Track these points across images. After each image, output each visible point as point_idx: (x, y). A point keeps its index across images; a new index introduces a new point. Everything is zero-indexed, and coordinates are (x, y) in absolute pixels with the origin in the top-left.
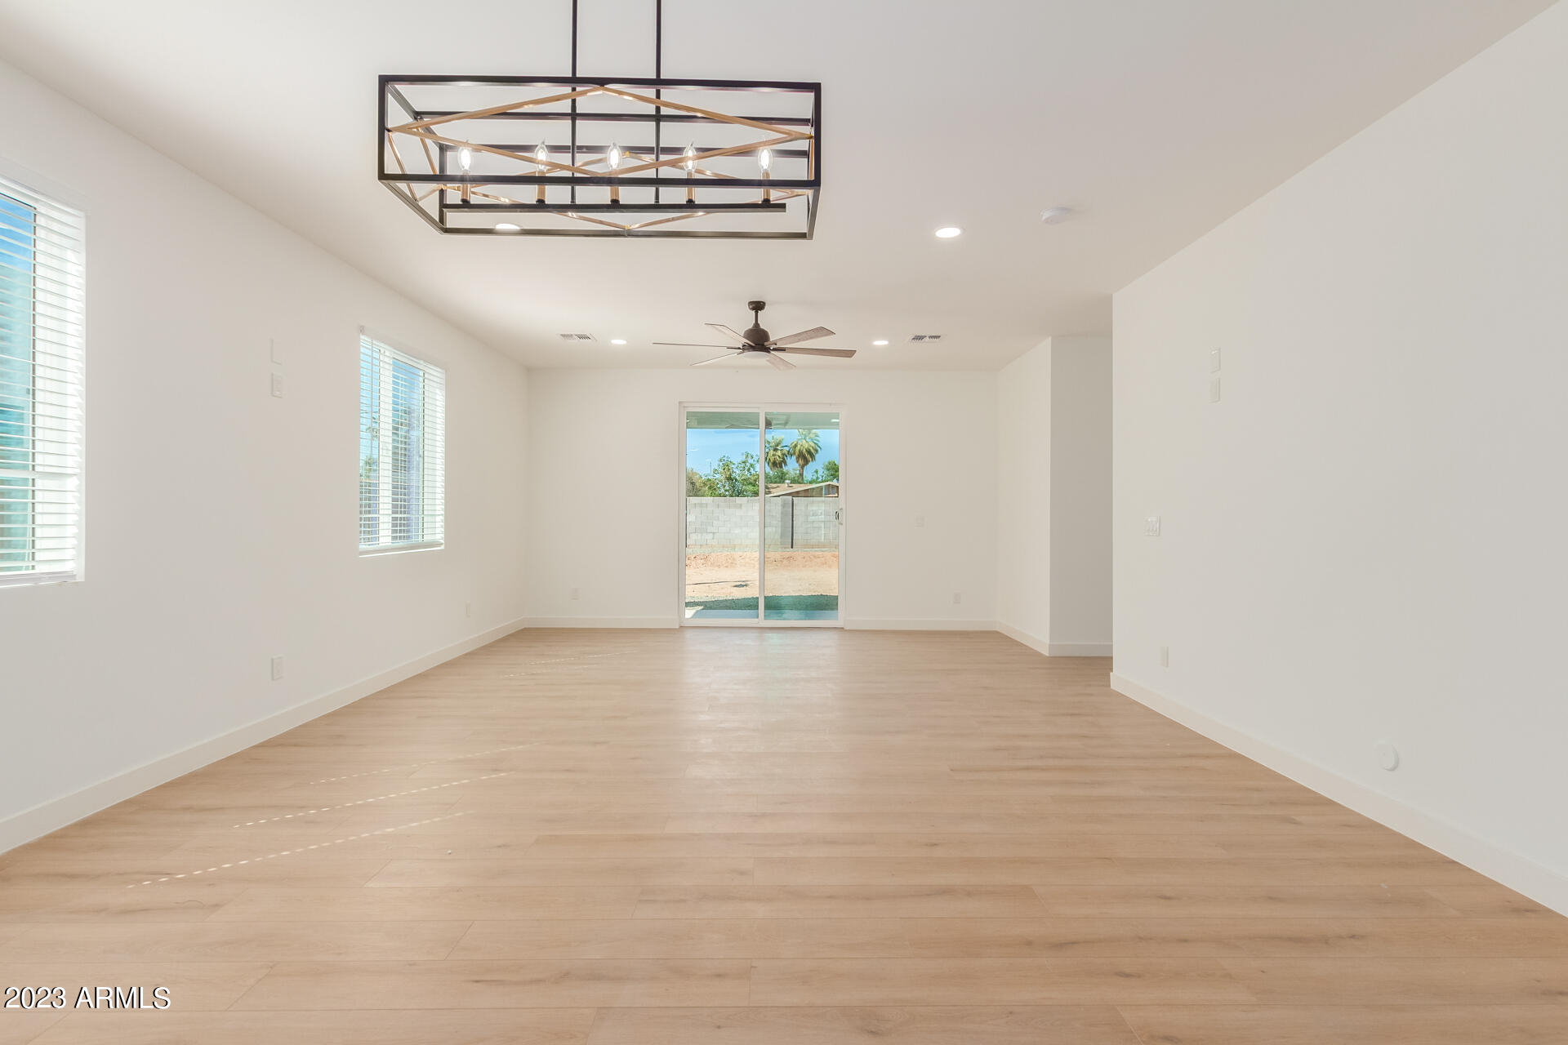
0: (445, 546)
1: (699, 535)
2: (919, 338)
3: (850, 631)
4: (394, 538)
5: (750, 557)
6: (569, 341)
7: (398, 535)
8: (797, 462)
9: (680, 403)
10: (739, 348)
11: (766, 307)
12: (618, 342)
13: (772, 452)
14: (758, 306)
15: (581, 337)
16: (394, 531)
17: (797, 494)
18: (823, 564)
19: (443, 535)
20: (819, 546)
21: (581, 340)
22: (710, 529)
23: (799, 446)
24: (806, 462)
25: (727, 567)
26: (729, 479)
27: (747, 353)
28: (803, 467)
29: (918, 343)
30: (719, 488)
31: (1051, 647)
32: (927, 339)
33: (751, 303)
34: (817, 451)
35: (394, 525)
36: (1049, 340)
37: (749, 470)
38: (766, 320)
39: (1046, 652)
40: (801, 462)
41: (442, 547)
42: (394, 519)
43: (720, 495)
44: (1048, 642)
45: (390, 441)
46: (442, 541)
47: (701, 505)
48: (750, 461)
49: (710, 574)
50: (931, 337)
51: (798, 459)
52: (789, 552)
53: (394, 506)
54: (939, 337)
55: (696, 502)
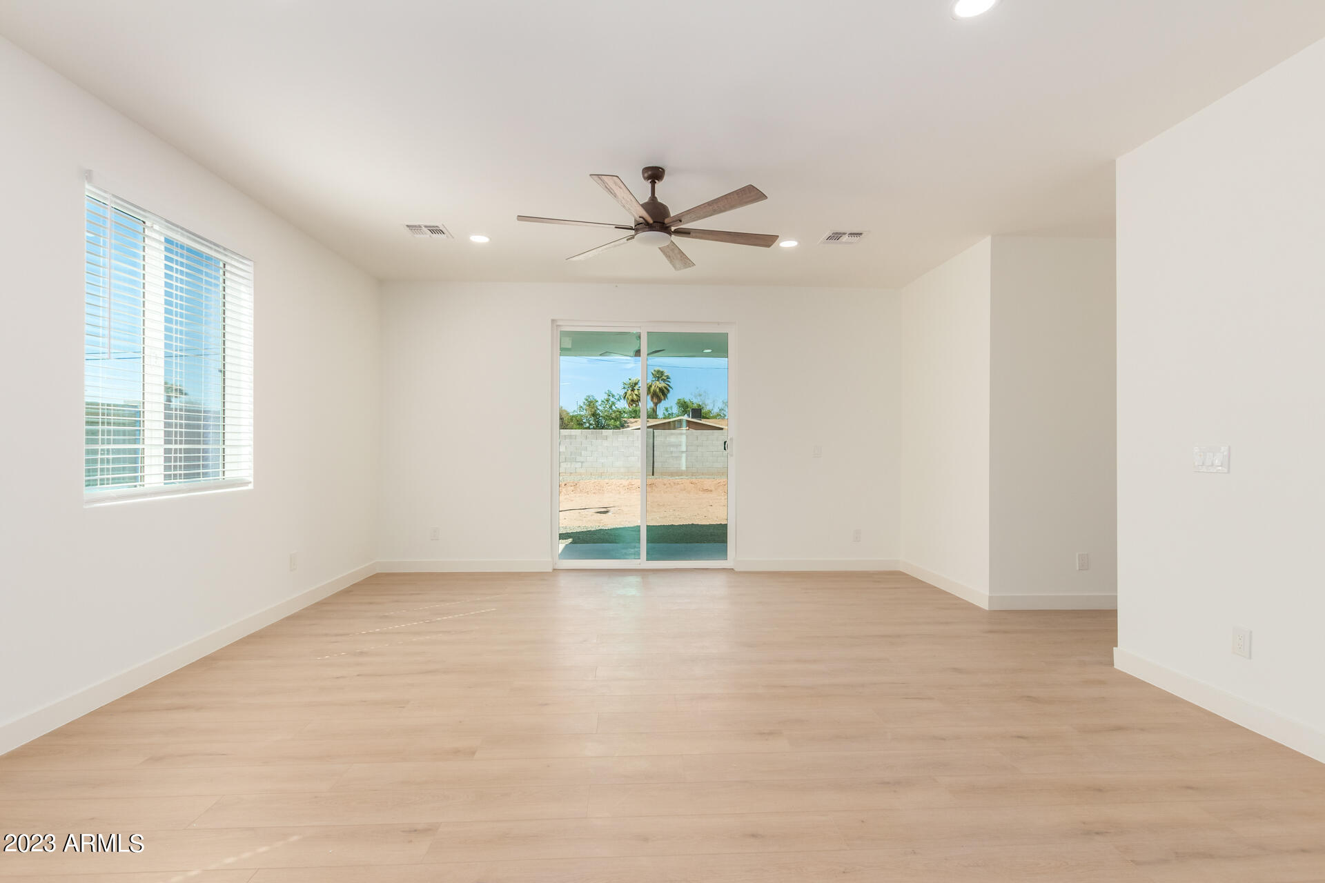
0: (254, 486)
1: (569, 463)
2: (836, 236)
3: (740, 572)
4: (167, 477)
5: (616, 484)
6: (418, 236)
7: (172, 472)
8: (652, 400)
9: (553, 321)
10: (631, 229)
11: (666, 178)
12: (480, 239)
13: (629, 392)
14: (654, 174)
15: (435, 230)
16: (167, 468)
17: (655, 427)
18: (682, 490)
19: (252, 472)
20: (679, 473)
21: (434, 236)
22: (579, 459)
23: (653, 387)
24: (660, 400)
25: (595, 493)
26: (594, 415)
27: (643, 235)
28: (656, 404)
29: (834, 245)
30: (585, 423)
31: (991, 598)
32: (845, 238)
33: (646, 170)
34: (668, 390)
35: (167, 459)
36: (988, 239)
37: (611, 407)
38: (666, 193)
39: (984, 605)
40: (655, 400)
41: (251, 487)
42: (167, 451)
43: (586, 428)
44: (988, 593)
45: (162, 346)
46: (251, 479)
47: (570, 437)
48: (612, 399)
49: (578, 501)
50: (852, 234)
51: (652, 398)
52: (651, 479)
53: (167, 434)
54: (861, 234)
55: (566, 434)
